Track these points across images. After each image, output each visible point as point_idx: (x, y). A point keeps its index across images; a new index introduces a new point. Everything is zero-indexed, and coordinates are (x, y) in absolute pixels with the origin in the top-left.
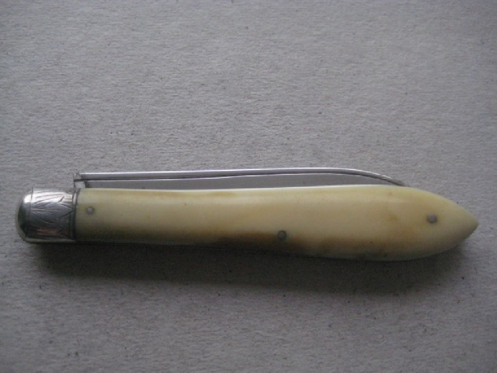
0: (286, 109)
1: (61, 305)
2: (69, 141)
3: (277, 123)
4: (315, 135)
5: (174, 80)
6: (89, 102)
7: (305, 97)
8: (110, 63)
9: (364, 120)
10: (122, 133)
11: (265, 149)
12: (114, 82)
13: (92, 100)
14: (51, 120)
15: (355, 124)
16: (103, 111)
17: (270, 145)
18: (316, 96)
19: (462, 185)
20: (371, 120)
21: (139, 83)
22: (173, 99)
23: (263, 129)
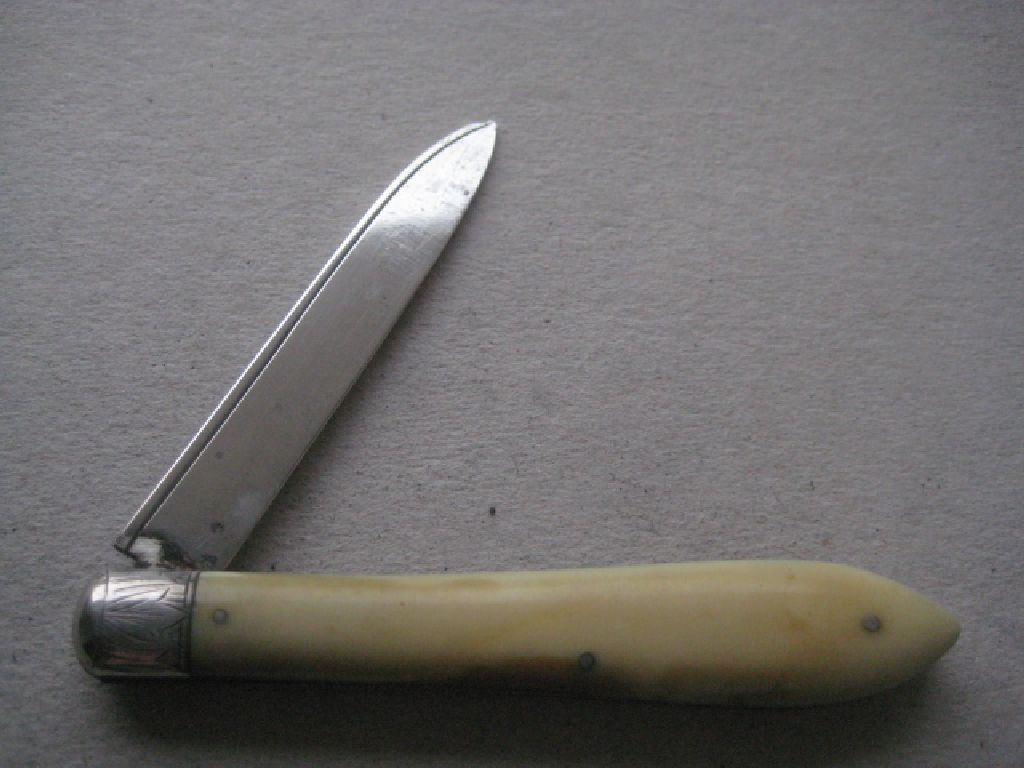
0: (483, 314)
1: (54, 693)
2: (73, 381)
3: (465, 342)
4: (539, 362)
5: (272, 266)
6: (113, 309)
7: (519, 291)
8: (153, 235)
9: (630, 333)
10: (173, 365)
11: (443, 390)
12: (159, 270)
13: (120, 305)
14: (38, 344)
15: (614, 341)
16: (140, 324)
17: (453, 383)
18: (539, 290)
19: (820, 450)
20: (646, 332)
21: (207, 272)
22: (270, 301)
23: (439, 354)
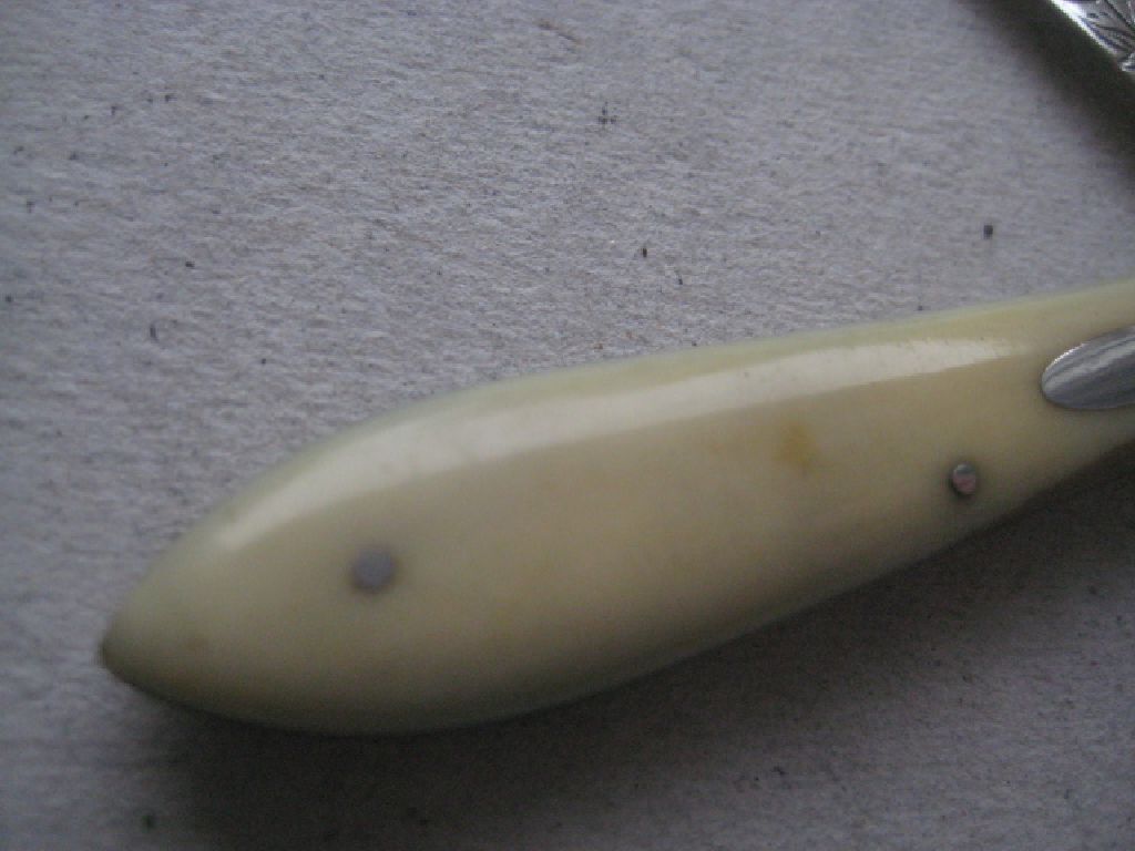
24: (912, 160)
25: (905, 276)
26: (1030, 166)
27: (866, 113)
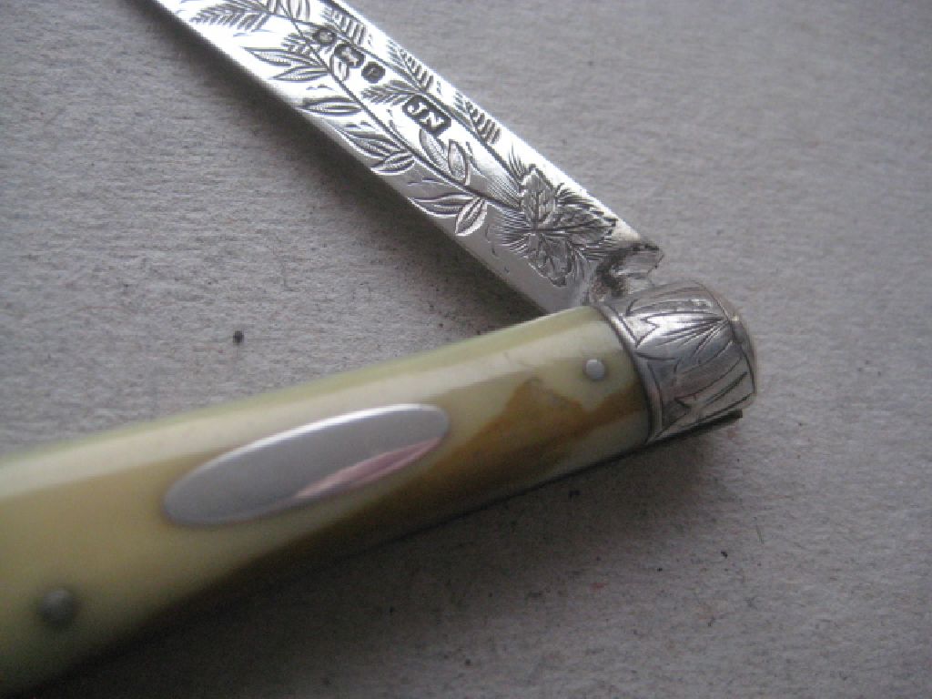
24: (162, 277)
25: (139, 390)
26: (294, 270)
27: (118, 238)
